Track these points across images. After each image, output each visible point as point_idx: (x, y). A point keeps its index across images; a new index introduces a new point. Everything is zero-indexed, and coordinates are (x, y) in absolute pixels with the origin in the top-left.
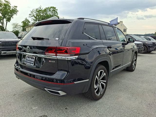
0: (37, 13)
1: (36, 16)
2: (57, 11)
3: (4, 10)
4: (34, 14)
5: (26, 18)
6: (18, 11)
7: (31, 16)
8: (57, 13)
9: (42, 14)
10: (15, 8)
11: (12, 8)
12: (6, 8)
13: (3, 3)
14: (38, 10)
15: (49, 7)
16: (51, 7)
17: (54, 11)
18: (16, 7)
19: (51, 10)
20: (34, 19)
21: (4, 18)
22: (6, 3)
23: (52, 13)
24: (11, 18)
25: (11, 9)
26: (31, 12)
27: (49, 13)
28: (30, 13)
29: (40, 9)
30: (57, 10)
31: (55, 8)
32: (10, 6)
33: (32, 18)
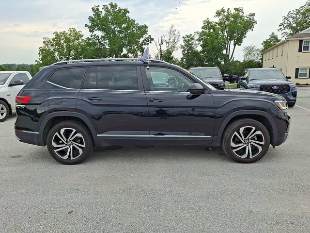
1: (295, 25)
4: (291, 21)
5: (273, 33)
6: (256, 22)
7: (283, 28)
10: (251, 17)
11: (246, 18)
13: (231, 14)
18: (253, 15)
20: (289, 31)
21: (231, 40)
22: (236, 13)
24: (243, 37)
26: (283, 18)
28: (282, 22)
32: (243, 17)
33: (284, 31)
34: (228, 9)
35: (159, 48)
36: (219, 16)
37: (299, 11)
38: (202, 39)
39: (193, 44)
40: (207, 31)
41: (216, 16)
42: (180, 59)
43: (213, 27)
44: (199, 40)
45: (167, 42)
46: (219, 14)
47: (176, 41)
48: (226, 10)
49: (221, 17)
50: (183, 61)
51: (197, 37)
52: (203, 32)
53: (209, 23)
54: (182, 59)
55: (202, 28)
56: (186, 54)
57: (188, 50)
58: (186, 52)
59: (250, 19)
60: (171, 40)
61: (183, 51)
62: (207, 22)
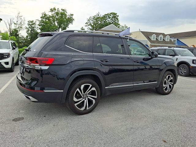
0: (94, 21)
1: (93, 25)
2: (118, 18)
3: (60, 20)
4: (91, 22)
5: (82, 27)
6: (74, 20)
7: (87, 25)
8: (118, 20)
9: (100, 22)
10: (71, 16)
11: (68, 16)
12: (62, 17)
13: (60, 12)
14: (95, 18)
15: (109, 14)
16: (112, 13)
17: (115, 17)
18: (72, 15)
19: (111, 17)
20: (90, 27)
21: (59, 28)
22: (63, 12)
23: (112, 20)
24: (67, 27)
25: (67, 18)
26: (87, 20)
27: (108, 21)
28: (87, 22)
29: (98, 17)
30: (118, 16)
31: (115, 14)
32: (66, 15)
33: (88, 27)
34: (58, 9)
35: (8, 27)
36: (52, 12)
37: (95, 17)
38: (42, 25)
39: (35, 27)
40: (44, 20)
41: (50, 11)
42: (25, 37)
43: (48, 18)
44: (40, 26)
45: (15, 24)
46: (53, 10)
47: (22, 23)
48: (57, 9)
49: (53, 13)
50: (27, 38)
51: (38, 23)
52: (42, 20)
53: (45, 15)
54: (27, 36)
55: (41, 18)
56: (30, 33)
57: (31, 31)
58: (29, 32)
59: (71, 17)
60: (19, 23)
61: (27, 31)
62: (44, 14)
